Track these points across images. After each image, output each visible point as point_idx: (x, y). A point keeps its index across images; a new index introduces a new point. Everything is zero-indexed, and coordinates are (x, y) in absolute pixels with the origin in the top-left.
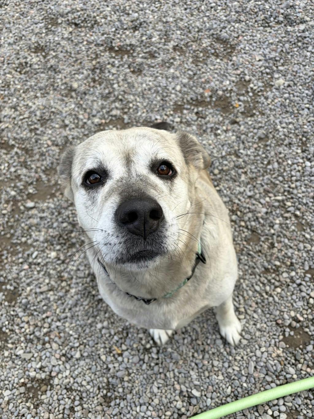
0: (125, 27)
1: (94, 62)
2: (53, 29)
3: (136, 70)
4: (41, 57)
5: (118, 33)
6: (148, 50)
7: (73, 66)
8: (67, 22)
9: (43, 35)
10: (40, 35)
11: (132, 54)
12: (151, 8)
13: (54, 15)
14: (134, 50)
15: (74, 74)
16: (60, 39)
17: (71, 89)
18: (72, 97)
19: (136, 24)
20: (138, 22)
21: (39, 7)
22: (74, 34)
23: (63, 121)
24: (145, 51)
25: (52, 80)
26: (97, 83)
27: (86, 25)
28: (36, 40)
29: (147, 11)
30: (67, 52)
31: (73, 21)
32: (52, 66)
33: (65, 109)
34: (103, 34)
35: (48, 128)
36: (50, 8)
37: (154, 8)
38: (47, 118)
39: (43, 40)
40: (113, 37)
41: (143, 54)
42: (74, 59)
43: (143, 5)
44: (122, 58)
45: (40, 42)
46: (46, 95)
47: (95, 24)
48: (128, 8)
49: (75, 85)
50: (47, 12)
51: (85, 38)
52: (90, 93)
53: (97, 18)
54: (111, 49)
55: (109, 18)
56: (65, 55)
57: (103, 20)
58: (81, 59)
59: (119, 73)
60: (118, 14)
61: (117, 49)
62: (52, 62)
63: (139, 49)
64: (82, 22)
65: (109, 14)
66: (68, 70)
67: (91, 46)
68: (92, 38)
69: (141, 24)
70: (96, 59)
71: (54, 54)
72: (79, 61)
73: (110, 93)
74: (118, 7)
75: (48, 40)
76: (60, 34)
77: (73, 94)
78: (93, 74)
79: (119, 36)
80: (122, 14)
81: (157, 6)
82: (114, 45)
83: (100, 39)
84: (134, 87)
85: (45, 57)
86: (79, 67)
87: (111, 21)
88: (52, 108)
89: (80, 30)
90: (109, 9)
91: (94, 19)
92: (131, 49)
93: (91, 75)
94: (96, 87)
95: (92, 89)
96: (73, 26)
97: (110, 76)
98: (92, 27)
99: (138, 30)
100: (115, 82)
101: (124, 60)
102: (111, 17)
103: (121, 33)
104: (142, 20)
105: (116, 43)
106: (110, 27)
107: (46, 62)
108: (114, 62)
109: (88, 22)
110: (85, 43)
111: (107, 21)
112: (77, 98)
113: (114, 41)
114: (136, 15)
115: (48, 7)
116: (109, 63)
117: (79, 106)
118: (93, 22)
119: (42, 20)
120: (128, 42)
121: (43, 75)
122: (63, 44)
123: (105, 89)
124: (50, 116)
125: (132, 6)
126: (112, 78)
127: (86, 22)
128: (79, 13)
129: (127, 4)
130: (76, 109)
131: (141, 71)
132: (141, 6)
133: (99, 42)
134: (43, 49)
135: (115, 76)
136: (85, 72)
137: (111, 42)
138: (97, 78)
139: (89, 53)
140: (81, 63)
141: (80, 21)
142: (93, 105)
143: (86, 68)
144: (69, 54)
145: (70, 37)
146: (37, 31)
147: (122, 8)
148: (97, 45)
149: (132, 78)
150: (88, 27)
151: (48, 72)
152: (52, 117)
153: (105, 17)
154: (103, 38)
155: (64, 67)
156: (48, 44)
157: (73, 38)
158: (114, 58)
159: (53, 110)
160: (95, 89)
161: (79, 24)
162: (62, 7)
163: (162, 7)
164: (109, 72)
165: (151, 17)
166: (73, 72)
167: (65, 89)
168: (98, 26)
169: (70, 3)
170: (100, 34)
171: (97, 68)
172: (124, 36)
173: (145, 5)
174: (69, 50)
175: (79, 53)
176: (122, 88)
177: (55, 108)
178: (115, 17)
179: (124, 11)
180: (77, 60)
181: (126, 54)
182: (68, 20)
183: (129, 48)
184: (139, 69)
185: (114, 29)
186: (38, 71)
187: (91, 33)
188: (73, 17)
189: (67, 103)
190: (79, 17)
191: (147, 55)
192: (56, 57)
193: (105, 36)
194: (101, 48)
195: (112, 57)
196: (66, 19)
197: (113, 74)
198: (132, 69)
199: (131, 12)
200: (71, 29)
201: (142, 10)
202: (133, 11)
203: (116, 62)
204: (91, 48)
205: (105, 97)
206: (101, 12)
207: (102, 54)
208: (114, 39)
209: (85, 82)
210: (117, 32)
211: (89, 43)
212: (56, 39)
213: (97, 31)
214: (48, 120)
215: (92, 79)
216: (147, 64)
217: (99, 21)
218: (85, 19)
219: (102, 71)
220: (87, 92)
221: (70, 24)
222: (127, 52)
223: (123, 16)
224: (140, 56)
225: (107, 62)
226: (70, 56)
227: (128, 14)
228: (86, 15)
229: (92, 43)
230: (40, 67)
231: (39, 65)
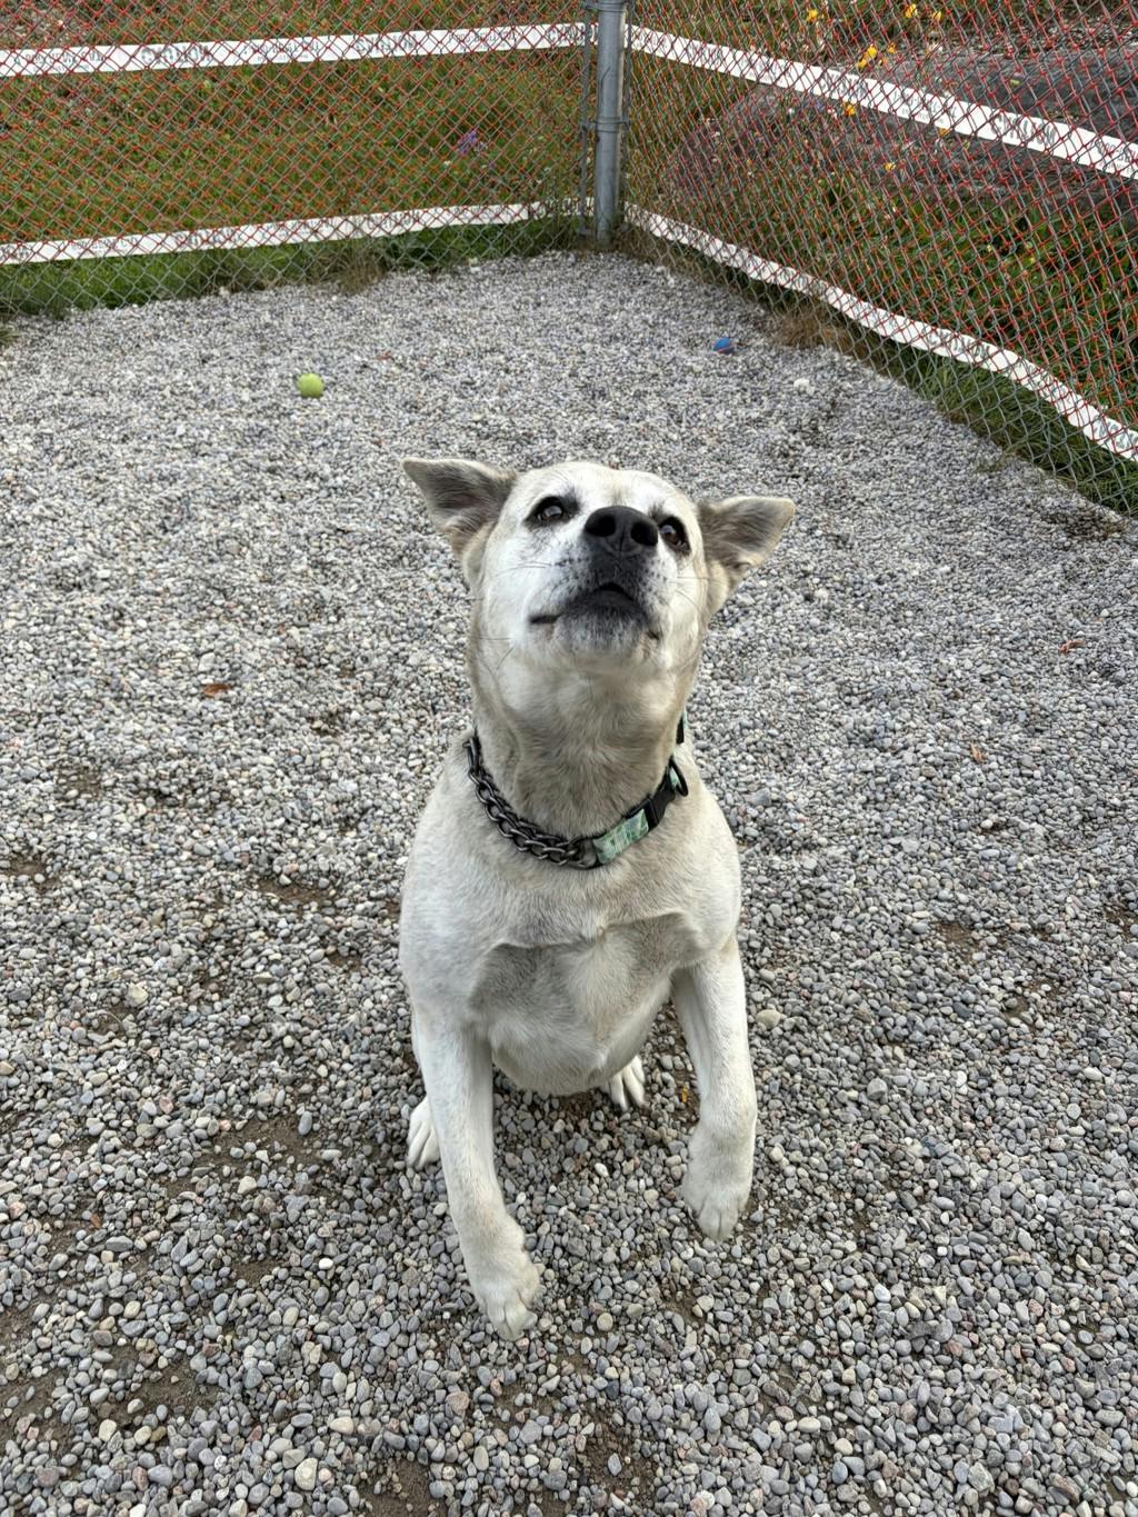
0: (315, 817)
1: (208, 919)
2: (82, 802)
3: (344, 951)
4: (31, 890)
5: (294, 834)
6: (382, 892)
7: (138, 925)
8: (134, 787)
9: (47, 818)
10: (38, 820)
11: (333, 899)
12: (396, 771)
13: (92, 759)
14: (339, 889)
15: (138, 953)
16: (102, 838)
17: (123, 1006)
18: (120, 1033)
19: (350, 810)
20: (356, 804)
21: (42, 729)
22: (150, 826)
23: (80, 1120)
24: (373, 894)
25: (58, 969)
26: (213, 986)
27: (191, 800)
28: (20, 833)
29: (384, 777)
30: (121, 877)
31: (152, 784)
32: (63, 924)
33: (91, 1075)
34: (245, 835)
35: (19, 1145)
36: (80, 737)
37: (405, 770)
38: (19, 1107)
39: (47, 836)
40: (276, 845)
41: (370, 904)
42: (144, 904)
43: (373, 757)
44: (300, 911)
45: (33, 841)
46: (27, 1020)
47: (221, 800)
48: (326, 763)
49: (138, 993)
50: (68, 747)
51: (189, 842)
52: (188, 1020)
53: (231, 783)
54: (268, 879)
55: (268, 789)
56: (116, 888)
57: (247, 792)
58: (166, 906)
59: (288, 959)
60: (295, 777)
61: (285, 880)
62: (69, 911)
63: (357, 887)
64: (180, 791)
65: (267, 775)
66: (120, 938)
67: (201, 868)
68: (211, 843)
69: (364, 811)
70: (216, 906)
71: (78, 884)
72: (159, 913)
73: (252, 1025)
74: (297, 759)
75: (60, 838)
76: (106, 822)
77: (128, 1022)
78: (201, 958)
79: (295, 842)
80: (307, 778)
81: (411, 764)
82: (277, 869)
83: (236, 849)
84: (333, 1008)
85: (42, 890)
86: (157, 930)
87: (272, 795)
88: (45, 1070)
89: (171, 813)
90: (269, 760)
91: (222, 786)
92: (332, 883)
93: (195, 959)
94: (211, 1002)
95: (193, 1009)
96: (151, 800)
97: (259, 968)
98: (213, 806)
99: (355, 827)
100: (274, 988)
101: (308, 916)
102: (274, 785)
103: (301, 832)
104: (369, 802)
105: (286, 865)
106: (268, 814)
107: (46, 908)
108: (274, 922)
109: (200, 791)
110: (185, 855)
111: (260, 795)
112: (139, 1037)
113: (277, 859)
114: (351, 786)
115: (74, 734)
116: (257, 926)
117: (143, 1063)
118: (216, 795)
119: (49, 770)
120: (323, 863)
121: (27, 952)
122: (110, 855)
123: (238, 1008)
124: (33, 1099)
125: (340, 760)
126: (267, 975)
127: (194, 791)
128: (174, 764)
129: (324, 754)
130: (133, 1076)
131: (360, 955)
132: (366, 759)
133: (229, 856)
134: (38, 863)
135: (274, 968)
136: (176, 949)
137: (271, 861)
138: (214, 971)
139: (195, 887)
140: (164, 918)
141: (174, 788)
142: (194, 1061)
143: (182, 937)
144: (127, 886)
145: (137, 832)
146: (29, 803)
147: (309, 761)
148: (225, 865)
149: (330, 979)
150: (197, 806)
151: (46, 941)
152: (41, 1103)
153: (256, 784)
154: (246, 846)
155: (107, 928)
156: (62, 848)
157: (146, 838)
158: (276, 908)
159: (48, 1077)
160: (207, 1009)
161: (170, 795)
162: (120, 738)
163: (427, 769)
164: (256, 952)
165: (395, 795)
166: (137, 946)
167: (101, 1002)
168: (231, 806)
169: (147, 732)
170: (234, 832)
171: (218, 940)
172: (310, 844)
173: (378, 759)
174: (129, 875)
175: (159, 886)
176: (297, 1012)
177: (56, 1072)
178: (284, 786)
179: (314, 770)
180: (151, 909)
181: (314, 897)
182: (136, 781)
183: (324, 881)
184: (351, 949)
185: (280, 822)
186: (14, 935)
187: (207, 827)
188: (153, 772)
189: (100, 1054)
190: (173, 775)
191: (381, 904)
192: (83, 893)
193: (253, 839)
194: (236, 876)
195: (269, 906)
196: (130, 776)
197: (270, 963)
198: (331, 949)
199: (335, 775)
200: (142, 809)
201: (369, 773)
202: (341, 773)
203: (282, 923)
204: (202, 874)
205: (238, 1039)
206: (243, 768)
207: (238, 894)
208: (278, 852)
209: (173, 982)
210: (291, 828)
211: (198, 857)
212: (92, 836)
213: (227, 822)
214: (22, 1115)
215: (196, 972)
216: (378, 936)
217: (235, 792)
218: (191, 781)
219: (233, 949)
220: (176, 1017)
221: (139, 791)
222: (318, 893)
223: (310, 782)
224: (360, 907)
225: (251, 922)
226: (131, 894)
227: (328, 780)
228: (194, 770)
229: (210, 857)
230: (22, 923)
231: (19, 916)
